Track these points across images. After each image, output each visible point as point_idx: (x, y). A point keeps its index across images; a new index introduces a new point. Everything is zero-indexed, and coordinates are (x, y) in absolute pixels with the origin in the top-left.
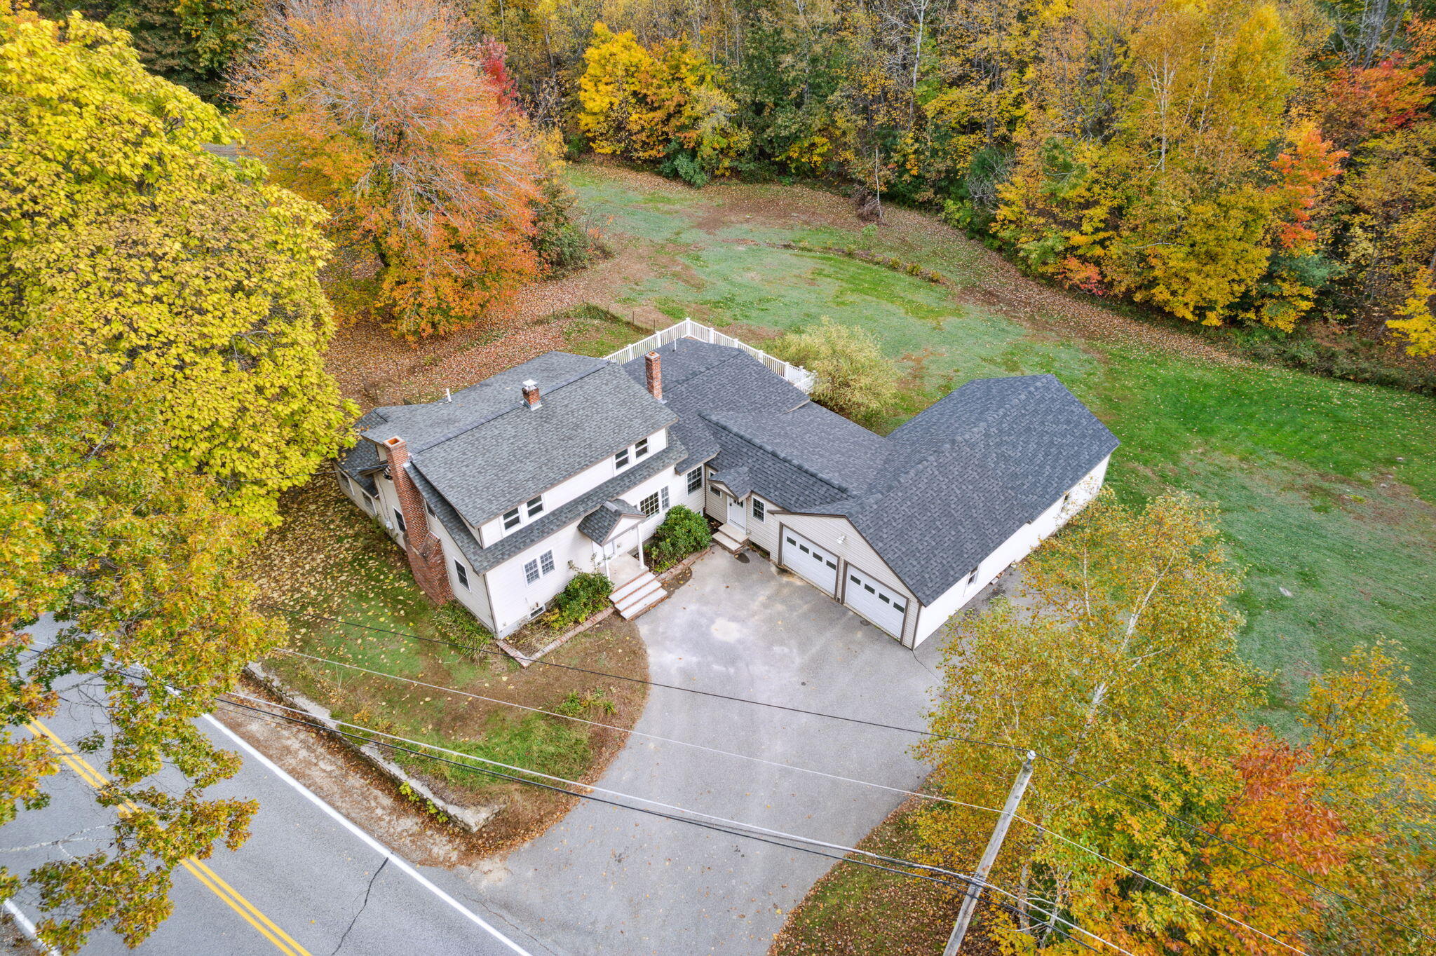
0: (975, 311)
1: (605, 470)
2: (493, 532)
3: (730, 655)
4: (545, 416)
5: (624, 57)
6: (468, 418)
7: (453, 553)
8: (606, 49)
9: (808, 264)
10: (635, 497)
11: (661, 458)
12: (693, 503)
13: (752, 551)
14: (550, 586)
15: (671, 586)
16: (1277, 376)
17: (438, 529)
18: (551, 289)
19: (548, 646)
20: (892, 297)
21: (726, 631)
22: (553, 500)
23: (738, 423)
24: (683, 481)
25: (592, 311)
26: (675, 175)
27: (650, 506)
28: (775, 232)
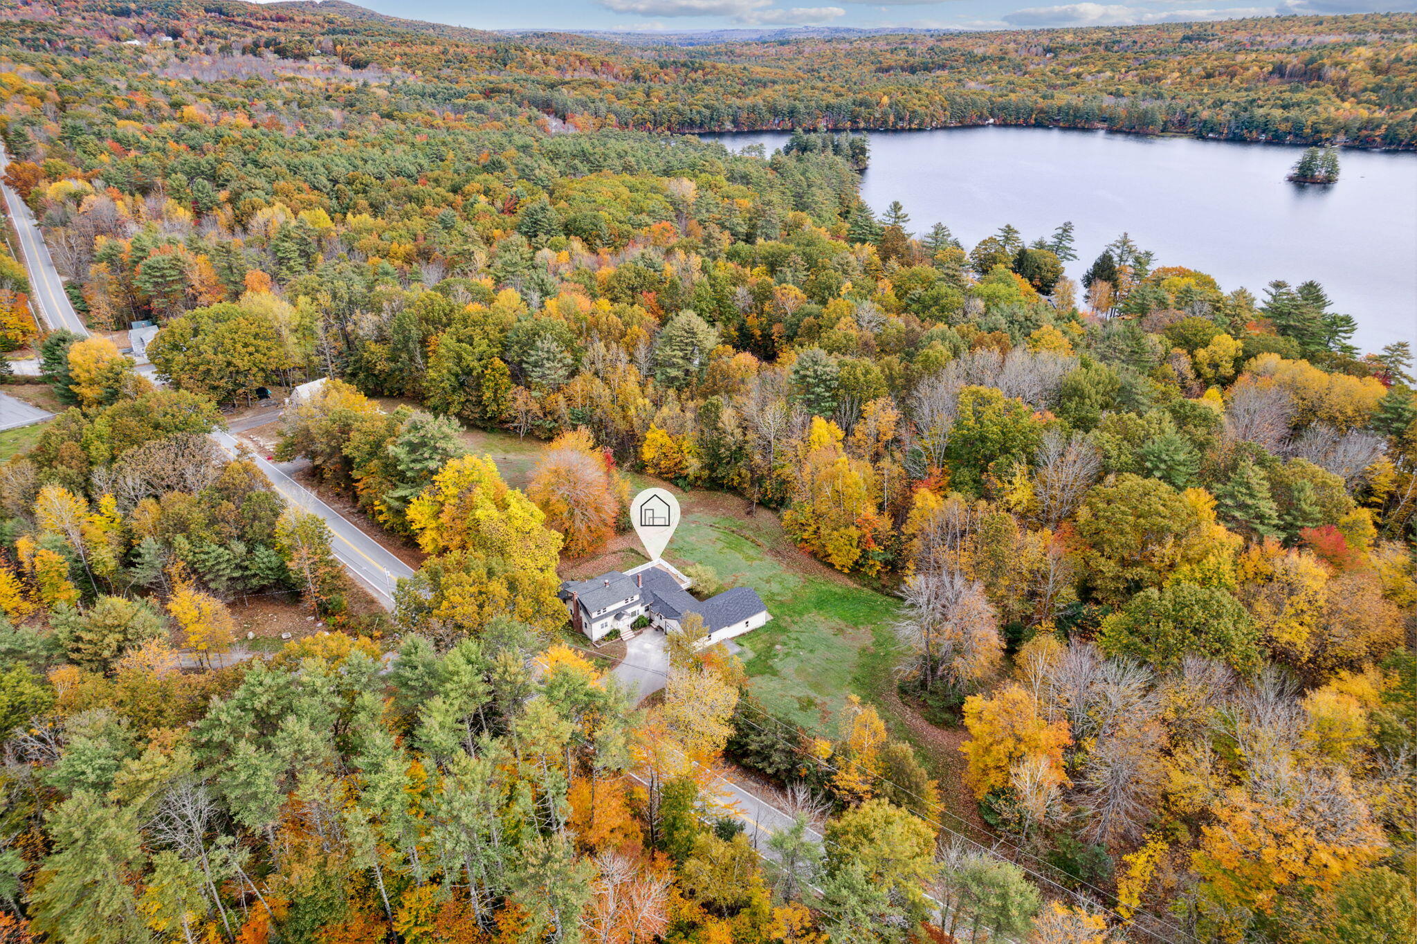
0: (768, 558)
1: (622, 604)
2: (594, 615)
3: (647, 651)
4: (609, 589)
5: (661, 440)
6: (591, 588)
7: (584, 620)
8: (654, 435)
9: (714, 534)
10: (630, 611)
11: (637, 602)
12: (646, 615)
13: (659, 629)
14: (607, 630)
15: (636, 635)
16: (867, 591)
17: (582, 614)
18: (620, 539)
19: (605, 644)
20: (741, 551)
21: (647, 646)
22: (609, 609)
23: (660, 594)
24: (643, 609)
25: (632, 550)
26: (677, 485)
27: (633, 614)
28: (709, 519)
